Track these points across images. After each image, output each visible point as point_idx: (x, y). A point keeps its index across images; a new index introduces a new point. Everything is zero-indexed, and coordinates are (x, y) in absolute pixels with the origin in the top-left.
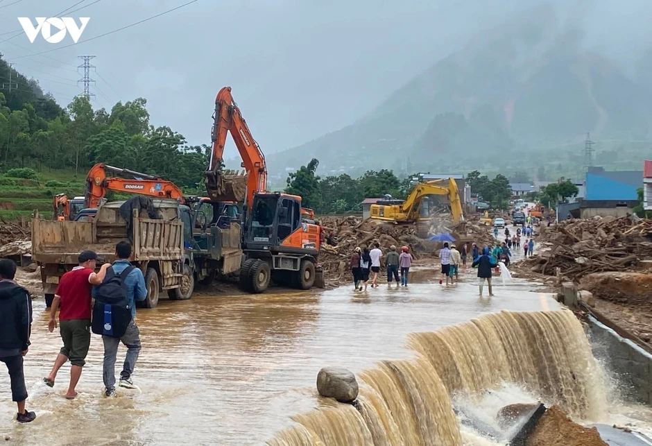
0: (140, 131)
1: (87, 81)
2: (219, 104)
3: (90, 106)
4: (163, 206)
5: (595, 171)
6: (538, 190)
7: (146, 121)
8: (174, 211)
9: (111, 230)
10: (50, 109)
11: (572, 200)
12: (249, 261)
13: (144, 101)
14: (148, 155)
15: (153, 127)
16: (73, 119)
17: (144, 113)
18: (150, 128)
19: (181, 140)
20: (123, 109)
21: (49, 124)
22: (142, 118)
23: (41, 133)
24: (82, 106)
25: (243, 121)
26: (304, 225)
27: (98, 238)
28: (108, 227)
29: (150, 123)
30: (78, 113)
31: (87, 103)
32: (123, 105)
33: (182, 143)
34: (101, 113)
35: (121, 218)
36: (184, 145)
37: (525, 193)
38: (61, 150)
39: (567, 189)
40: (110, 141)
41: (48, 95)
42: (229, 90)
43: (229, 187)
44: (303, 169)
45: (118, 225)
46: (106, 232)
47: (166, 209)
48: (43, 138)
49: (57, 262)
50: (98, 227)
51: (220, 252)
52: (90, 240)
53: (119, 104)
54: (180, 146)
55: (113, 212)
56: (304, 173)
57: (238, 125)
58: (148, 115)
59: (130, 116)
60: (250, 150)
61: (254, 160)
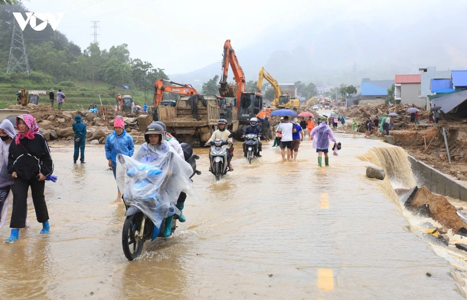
0: (125, 61)
1: (95, 35)
2: (226, 48)
3: (99, 48)
4: (209, 98)
5: (366, 80)
6: (329, 91)
7: (128, 56)
8: (214, 101)
9: (183, 111)
10: (76, 49)
11: (354, 95)
12: (241, 126)
13: (126, 45)
14: (133, 74)
15: (131, 59)
16: (90, 55)
17: (127, 52)
18: (130, 60)
19: (150, 66)
20: (116, 49)
21: (77, 58)
22: (126, 54)
23: (74, 62)
24: (94, 48)
25: (235, 57)
26: (264, 108)
27: (177, 114)
28: (182, 110)
29: (130, 57)
30: (93, 52)
31: (97, 47)
32: (116, 47)
33: (151, 68)
34: (104, 51)
35: (188, 105)
36: (152, 68)
37: (323, 93)
38: (84, 71)
39: (352, 90)
40: (113, 67)
41: (71, 42)
42: (230, 41)
43: (231, 89)
44: (211, 81)
45: (187, 108)
46: (181, 112)
47: (211, 100)
48: (75, 65)
49: (170, 125)
50: (177, 109)
51: (231, 121)
52: (174, 116)
53: (113, 47)
54: (149, 69)
55: (185, 102)
56: (211, 83)
57: (234, 58)
58: (129, 53)
59: (120, 53)
60: (238, 71)
61: (240, 76)
